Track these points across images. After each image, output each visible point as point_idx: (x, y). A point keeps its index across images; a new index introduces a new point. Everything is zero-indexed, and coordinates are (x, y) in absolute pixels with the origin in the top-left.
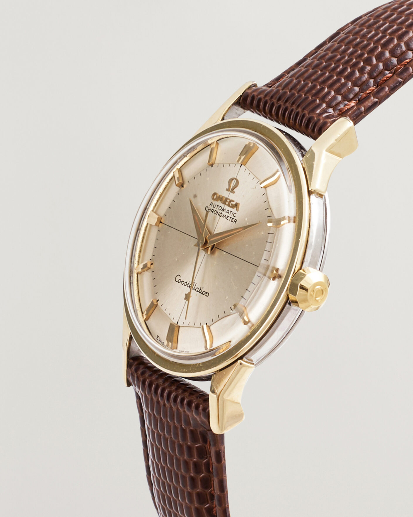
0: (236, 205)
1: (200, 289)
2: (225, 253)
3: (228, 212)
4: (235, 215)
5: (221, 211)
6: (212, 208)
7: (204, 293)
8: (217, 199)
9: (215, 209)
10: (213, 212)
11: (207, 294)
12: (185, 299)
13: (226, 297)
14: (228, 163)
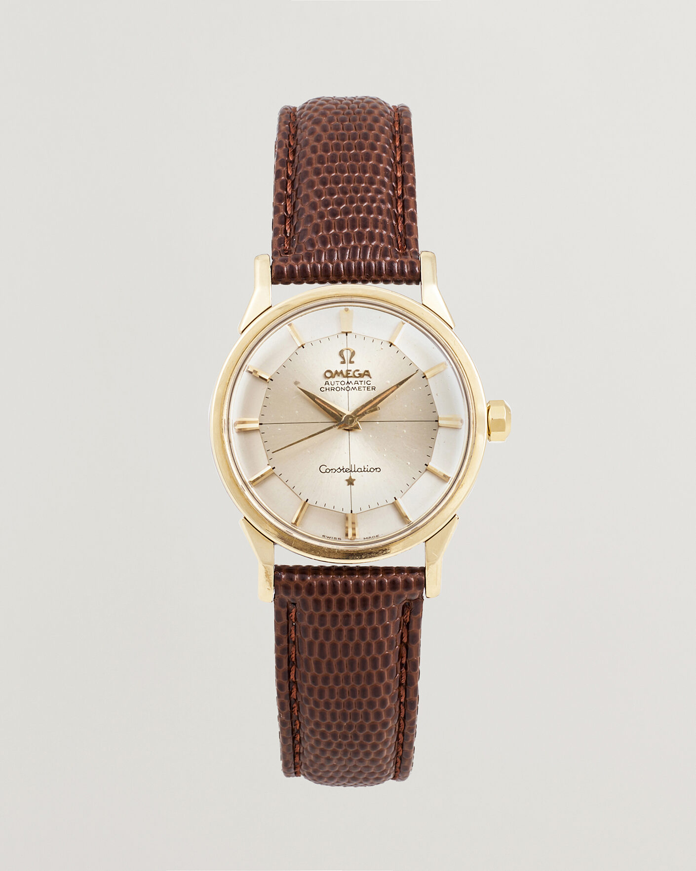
0: (367, 373)
1: (365, 468)
2: (378, 423)
3: (358, 383)
4: (368, 383)
5: (346, 386)
6: (330, 386)
7: (372, 470)
8: (332, 376)
9: (335, 386)
10: (335, 390)
11: (378, 470)
12: (348, 485)
13: (408, 464)
14: (326, 337)
